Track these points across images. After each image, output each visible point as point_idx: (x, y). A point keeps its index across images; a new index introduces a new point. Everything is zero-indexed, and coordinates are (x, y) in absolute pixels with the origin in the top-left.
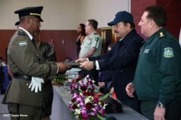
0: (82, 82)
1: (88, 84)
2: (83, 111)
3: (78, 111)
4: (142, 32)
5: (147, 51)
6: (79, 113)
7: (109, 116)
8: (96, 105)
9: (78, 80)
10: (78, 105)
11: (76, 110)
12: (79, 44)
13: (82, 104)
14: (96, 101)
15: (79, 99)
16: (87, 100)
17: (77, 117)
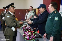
0: (27, 27)
1: (29, 28)
2: (28, 37)
4: (49, 11)
5: (50, 18)
6: (26, 38)
7: (37, 39)
8: (32, 35)
9: (26, 27)
10: (26, 35)
11: (25, 37)
13: (27, 35)
15: (26, 33)
16: (29, 34)
17: (26, 39)
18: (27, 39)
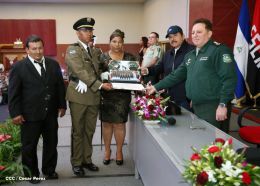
3: (141, 112)
5: (205, 59)
7: (169, 117)
8: (157, 107)
12: (142, 54)
13: (145, 106)
14: (158, 103)
15: (142, 102)
16: (150, 103)
17: (140, 117)
18: (145, 117)
